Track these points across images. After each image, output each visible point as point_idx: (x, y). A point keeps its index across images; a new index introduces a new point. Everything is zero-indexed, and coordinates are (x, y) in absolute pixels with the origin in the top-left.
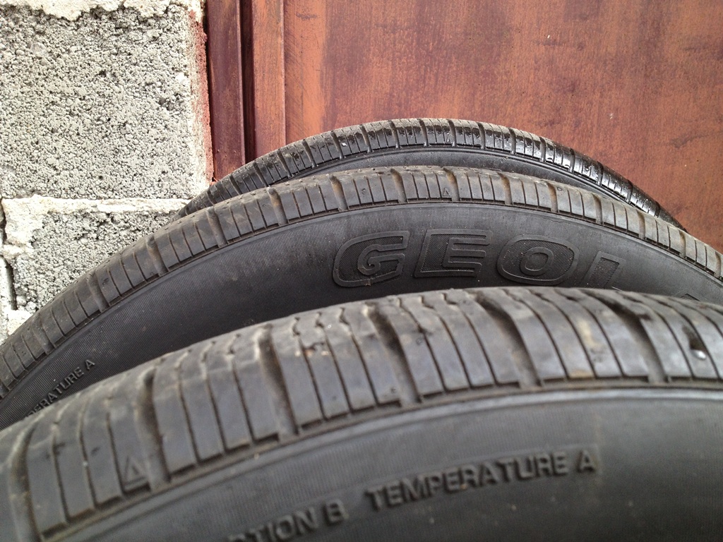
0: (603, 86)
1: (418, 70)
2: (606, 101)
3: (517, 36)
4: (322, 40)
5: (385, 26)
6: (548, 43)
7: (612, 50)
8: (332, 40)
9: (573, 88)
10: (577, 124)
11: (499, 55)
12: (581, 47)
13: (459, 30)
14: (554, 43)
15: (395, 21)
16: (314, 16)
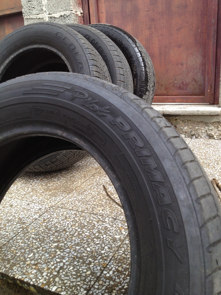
0: (160, 19)
1: (123, 20)
2: (161, 22)
3: (140, 11)
4: (105, 17)
5: (116, 12)
6: (147, 11)
7: (160, 10)
8: (107, 16)
9: (153, 20)
10: (155, 28)
11: (137, 15)
12: (154, 11)
13: (129, 11)
14: (148, 11)
15: (117, 11)
16: (103, 12)
